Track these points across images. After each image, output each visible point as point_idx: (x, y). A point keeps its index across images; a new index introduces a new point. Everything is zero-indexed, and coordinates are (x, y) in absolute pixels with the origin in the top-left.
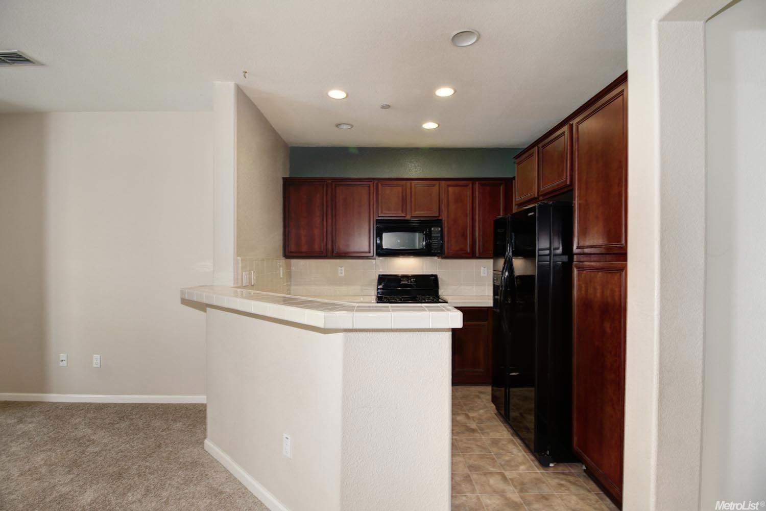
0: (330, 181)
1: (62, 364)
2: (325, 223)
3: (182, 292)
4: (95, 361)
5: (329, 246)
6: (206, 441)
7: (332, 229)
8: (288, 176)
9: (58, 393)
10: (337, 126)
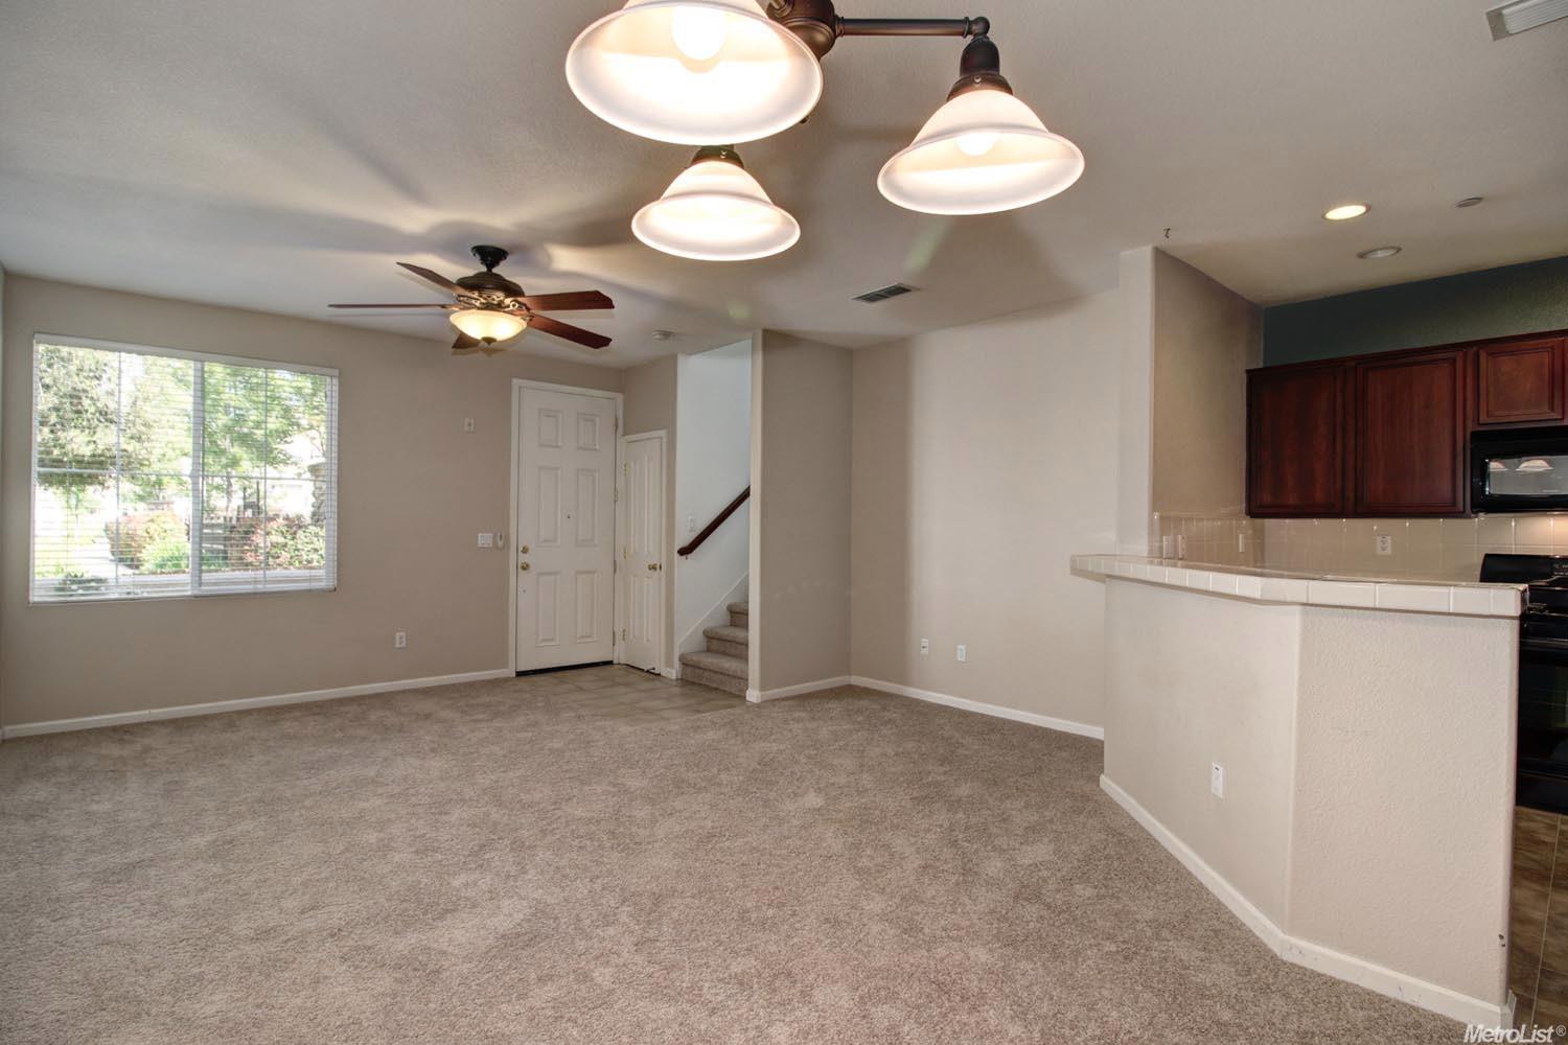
0: (1353, 364)
1: (924, 651)
2: (1339, 449)
3: (1073, 559)
4: (959, 652)
5: (1350, 494)
6: (1102, 777)
7: (1356, 459)
8: (1261, 365)
9: (921, 688)
10: (1362, 256)
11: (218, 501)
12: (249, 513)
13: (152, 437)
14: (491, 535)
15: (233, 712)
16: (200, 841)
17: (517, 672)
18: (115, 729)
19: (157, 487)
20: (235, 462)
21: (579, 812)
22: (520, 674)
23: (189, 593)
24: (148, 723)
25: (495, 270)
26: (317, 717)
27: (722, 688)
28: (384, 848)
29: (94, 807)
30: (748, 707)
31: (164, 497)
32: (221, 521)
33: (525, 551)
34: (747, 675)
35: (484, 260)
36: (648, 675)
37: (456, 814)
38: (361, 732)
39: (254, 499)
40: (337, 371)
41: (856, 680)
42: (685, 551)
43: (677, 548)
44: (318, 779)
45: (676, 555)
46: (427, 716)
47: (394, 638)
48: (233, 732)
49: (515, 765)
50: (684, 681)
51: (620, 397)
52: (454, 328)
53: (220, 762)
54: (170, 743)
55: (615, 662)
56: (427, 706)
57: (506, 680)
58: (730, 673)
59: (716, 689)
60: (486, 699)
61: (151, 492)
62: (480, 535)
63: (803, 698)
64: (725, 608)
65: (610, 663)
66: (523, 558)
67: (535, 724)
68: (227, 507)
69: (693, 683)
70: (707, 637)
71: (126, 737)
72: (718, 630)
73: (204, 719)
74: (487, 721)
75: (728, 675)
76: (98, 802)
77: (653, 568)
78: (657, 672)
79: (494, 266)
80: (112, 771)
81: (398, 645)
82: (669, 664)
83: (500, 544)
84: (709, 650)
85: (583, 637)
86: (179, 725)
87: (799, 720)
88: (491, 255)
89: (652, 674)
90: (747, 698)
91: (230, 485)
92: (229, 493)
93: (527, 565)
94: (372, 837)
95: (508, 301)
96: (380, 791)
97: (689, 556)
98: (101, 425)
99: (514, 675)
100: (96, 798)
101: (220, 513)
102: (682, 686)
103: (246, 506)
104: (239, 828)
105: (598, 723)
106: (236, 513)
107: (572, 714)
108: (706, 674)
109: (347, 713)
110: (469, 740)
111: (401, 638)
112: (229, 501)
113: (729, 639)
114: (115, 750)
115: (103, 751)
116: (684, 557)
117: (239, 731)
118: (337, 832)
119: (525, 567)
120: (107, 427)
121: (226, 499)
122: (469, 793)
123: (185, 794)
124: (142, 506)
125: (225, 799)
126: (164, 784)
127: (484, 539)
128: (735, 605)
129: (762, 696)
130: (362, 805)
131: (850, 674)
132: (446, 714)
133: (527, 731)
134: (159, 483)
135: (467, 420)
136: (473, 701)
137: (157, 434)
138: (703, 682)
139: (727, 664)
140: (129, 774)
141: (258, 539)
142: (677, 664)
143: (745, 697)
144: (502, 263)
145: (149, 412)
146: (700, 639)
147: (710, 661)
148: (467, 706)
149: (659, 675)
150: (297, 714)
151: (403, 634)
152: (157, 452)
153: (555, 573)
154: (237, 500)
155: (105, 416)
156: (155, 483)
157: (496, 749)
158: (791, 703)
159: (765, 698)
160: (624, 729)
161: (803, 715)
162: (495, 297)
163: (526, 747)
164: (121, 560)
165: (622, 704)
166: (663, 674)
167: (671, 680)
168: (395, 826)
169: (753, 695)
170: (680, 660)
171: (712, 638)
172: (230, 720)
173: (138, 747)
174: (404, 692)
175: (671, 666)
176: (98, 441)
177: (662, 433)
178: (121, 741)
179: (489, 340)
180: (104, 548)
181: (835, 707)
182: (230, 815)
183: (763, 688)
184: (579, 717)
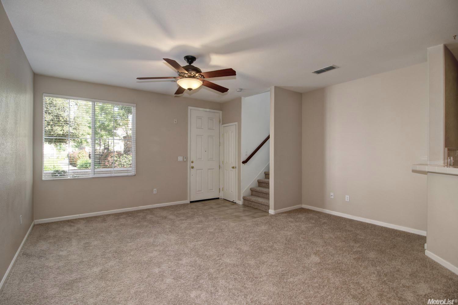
1: (332, 197)
4: (346, 198)
6: (427, 251)
9: (331, 210)
11: (98, 147)
12: (106, 151)
13: (80, 129)
14: (182, 157)
15: (105, 215)
16: (96, 270)
17: (190, 202)
18: (69, 221)
19: (81, 144)
20: (102, 136)
21: (228, 261)
22: (191, 202)
23: (91, 177)
24: (79, 219)
25: (192, 64)
26: (131, 217)
27: (259, 208)
28: (162, 276)
29: (61, 253)
30: (270, 216)
31: (83, 147)
32: (98, 153)
33: (192, 162)
34: (269, 204)
35: (188, 61)
36: (232, 203)
37: (184, 261)
38: (145, 223)
39: (107, 147)
40: (135, 104)
41: (304, 206)
42: (244, 162)
43: (242, 162)
44: (134, 243)
45: (242, 163)
46: (166, 218)
47: (153, 191)
48: (105, 223)
49: (199, 238)
50: (244, 205)
51: (221, 112)
52: (178, 85)
53: (102, 235)
54: (86, 226)
55: (220, 198)
56: (164, 213)
57: (187, 204)
58: (262, 203)
59: (256, 208)
60: (182, 211)
61: (79, 145)
62: (179, 157)
63: (289, 212)
64: (257, 181)
65: (218, 198)
66: (192, 165)
67: (201, 222)
68: (100, 149)
69: (248, 206)
70: (251, 191)
71: (72, 224)
72: (256, 188)
73: (96, 217)
74: (185, 220)
75: (261, 204)
76: (62, 251)
77: (233, 168)
78: (235, 202)
79: (191, 63)
80: (67, 238)
81: (154, 193)
82: (239, 199)
83: (185, 160)
84: (252, 195)
85: (210, 190)
86: (88, 220)
87: (292, 222)
88: (190, 59)
89: (234, 203)
90: (269, 213)
91: (100, 143)
92: (100, 145)
93: (193, 167)
94: (157, 270)
95: (197, 75)
96: (156, 249)
97: (246, 164)
98: (65, 125)
99: (189, 202)
100: (62, 249)
101: (97, 151)
102: (244, 207)
103: (105, 149)
104: (110, 264)
105: (222, 222)
106: (102, 151)
107: (213, 218)
108: (253, 203)
109: (140, 216)
110: (181, 227)
111: (155, 191)
112: (100, 147)
113: (260, 191)
114: (67, 229)
115: (65, 230)
116: (244, 164)
117: (107, 222)
118: (144, 268)
119: (193, 168)
120: (67, 125)
121: (99, 147)
122: (187, 251)
123: (91, 248)
124: (77, 149)
125: (104, 250)
126: (84, 244)
127: (180, 159)
128: (260, 180)
129: (275, 212)
130: (151, 255)
131: (302, 204)
132: (171, 217)
133: (199, 224)
134: (81, 142)
135: (175, 120)
136: (178, 212)
137: (81, 127)
138: (252, 206)
139: (261, 200)
140: (73, 239)
141: (109, 159)
142: (242, 200)
143: (268, 212)
144: (194, 62)
145: (79, 121)
146: (249, 192)
147: (254, 199)
148: (177, 214)
149: (236, 203)
150: (124, 216)
151: (156, 189)
152: (81, 133)
153: (202, 170)
154: (102, 148)
155: (66, 122)
156: (80, 142)
157: (191, 231)
158: (286, 214)
159: (277, 213)
160: (232, 224)
161: (292, 220)
162: (192, 73)
163: (201, 231)
164: (71, 164)
165: (227, 214)
166: (237, 202)
167: (240, 205)
168: (164, 265)
169: (272, 212)
170: (243, 199)
171: (253, 191)
172: (104, 218)
173: (76, 228)
174: (156, 208)
175: (240, 200)
176: (64, 130)
177: (236, 123)
178: (71, 226)
179: (190, 89)
180: (67, 161)
181: (302, 216)
182: (106, 258)
183: (275, 209)
184: (215, 219)
